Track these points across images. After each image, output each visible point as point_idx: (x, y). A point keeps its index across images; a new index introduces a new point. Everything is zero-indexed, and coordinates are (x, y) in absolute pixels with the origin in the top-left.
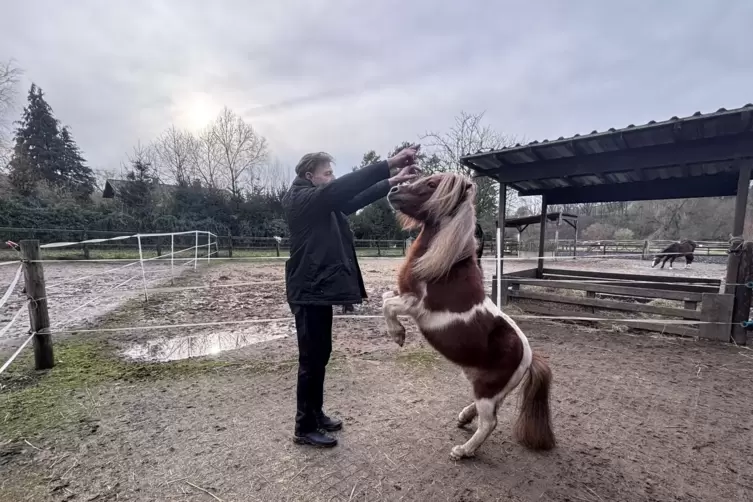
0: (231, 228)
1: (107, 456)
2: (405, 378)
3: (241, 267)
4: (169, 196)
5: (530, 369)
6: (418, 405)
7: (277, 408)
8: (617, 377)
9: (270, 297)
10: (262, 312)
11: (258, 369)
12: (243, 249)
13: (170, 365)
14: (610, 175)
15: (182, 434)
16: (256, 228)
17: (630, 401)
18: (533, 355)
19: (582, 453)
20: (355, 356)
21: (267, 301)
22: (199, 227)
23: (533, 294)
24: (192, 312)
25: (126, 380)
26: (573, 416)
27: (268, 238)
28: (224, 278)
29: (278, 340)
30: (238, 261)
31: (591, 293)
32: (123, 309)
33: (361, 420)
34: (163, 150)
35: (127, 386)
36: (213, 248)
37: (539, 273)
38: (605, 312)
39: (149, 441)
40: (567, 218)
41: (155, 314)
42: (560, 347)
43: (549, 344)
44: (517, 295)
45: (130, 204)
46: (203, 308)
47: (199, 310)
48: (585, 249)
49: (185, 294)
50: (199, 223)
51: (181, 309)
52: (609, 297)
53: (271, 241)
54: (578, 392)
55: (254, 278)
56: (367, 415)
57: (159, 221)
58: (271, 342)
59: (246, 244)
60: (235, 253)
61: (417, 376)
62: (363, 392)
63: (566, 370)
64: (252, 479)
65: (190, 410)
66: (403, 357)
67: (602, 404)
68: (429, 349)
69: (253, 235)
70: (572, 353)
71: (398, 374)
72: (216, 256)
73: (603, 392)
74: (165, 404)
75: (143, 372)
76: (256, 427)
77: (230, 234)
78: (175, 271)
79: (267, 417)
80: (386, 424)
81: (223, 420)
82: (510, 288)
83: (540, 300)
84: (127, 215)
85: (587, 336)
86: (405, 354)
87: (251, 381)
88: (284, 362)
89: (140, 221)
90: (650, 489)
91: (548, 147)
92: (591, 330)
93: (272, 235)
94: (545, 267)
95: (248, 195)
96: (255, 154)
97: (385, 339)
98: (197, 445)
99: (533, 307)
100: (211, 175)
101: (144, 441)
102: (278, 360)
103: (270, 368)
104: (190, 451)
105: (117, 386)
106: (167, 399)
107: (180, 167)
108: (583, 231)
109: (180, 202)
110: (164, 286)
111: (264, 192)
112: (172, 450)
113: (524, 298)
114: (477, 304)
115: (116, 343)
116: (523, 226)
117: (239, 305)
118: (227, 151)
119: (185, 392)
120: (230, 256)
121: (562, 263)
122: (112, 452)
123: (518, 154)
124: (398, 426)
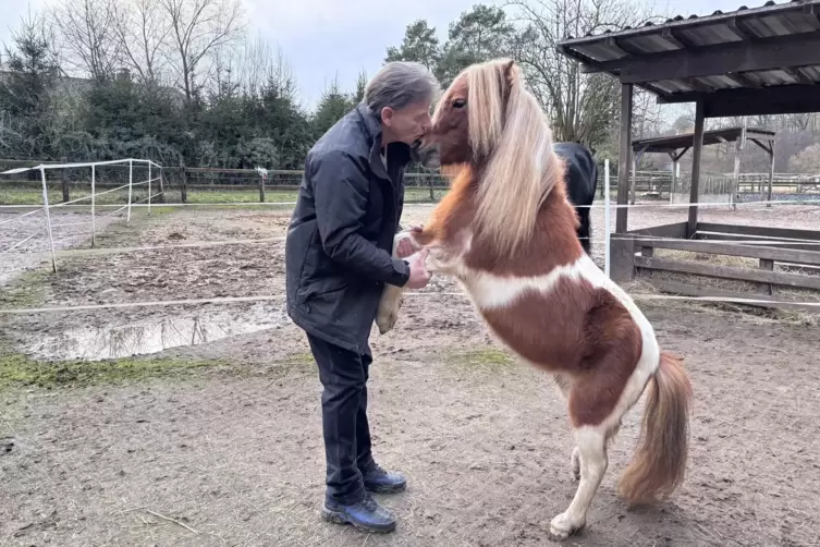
0: (184, 154)
1: (34, 480)
2: (460, 385)
3: (202, 218)
4: (78, 99)
5: (654, 377)
6: (476, 421)
7: (268, 423)
8: (783, 389)
9: (252, 267)
10: (239, 290)
11: (239, 372)
12: (204, 189)
13: (107, 365)
14: (809, 69)
15: (134, 455)
16: (225, 154)
17: (794, 421)
18: (661, 355)
19: (704, 485)
20: (384, 355)
21: (248, 273)
22: (130, 153)
23: (672, 263)
24: (129, 289)
25: (41, 385)
26: (701, 439)
27: (245, 170)
28: (175, 236)
29: (267, 332)
30: (194, 208)
31: (767, 262)
32: (20, 283)
33: (390, 440)
34: (67, 20)
35: (43, 394)
36: (156, 187)
37: (690, 230)
38: (789, 292)
39: (87, 464)
40: (756, 136)
41: (71, 292)
42: (706, 344)
43: (689, 340)
44: (649, 264)
45: (15, 112)
46: (146, 284)
47: (140, 285)
48: (793, 189)
49: (117, 262)
50: (130, 144)
51: (112, 284)
52: (798, 268)
53: (251, 175)
54: (717, 408)
55: (224, 237)
56: (398, 433)
57: (63, 141)
58: (256, 333)
59: (209, 181)
60: (192, 195)
61: (476, 383)
62: (394, 404)
63: (705, 377)
64: (237, 507)
65: (143, 426)
66: (457, 357)
67: (749, 425)
68: (499, 345)
69: (221, 164)
70: (722, 354)
71: (448, 380)
72: (160, 200)
73: (755, 408)
74: (104, 418)
75: (66, 376)
76: (238, 447)
77: (182, 164)
78: (96, 224)
79: (254, 435)
80: (425, 445)
81: (191, 438)
82: (639, 254)
83: (685, 273)
84: (9, 130)
85: (753, 329)
86: (461, 353)
87: (229, 388)
88: (277, 361)
89: (32, 141)
90: (786, 529)
91: (697, 25)
92: (761, 321)
93: (251, 166)
94: (701, 219)
95: (213, 98)
96: (223, 27)
97: (432, 331)
98: (158, 469)
99: (671, 284)
100: (149, 64)
101: (81, 463)
102: (268, 360)
103: (255, 370)
104: (148, 475)
105: (28, 394)
106: (106, 410)
107: (95, 48)
108: (793, 158)
109: (99, 110)
110: (80, 247)
111: (239, 93)
112: (122, 474)
113: (660, 270)
114: (563, 263)
115: (17, 334)
116: (679, 151)
117: (203, 278)
118: (175, 22)
119: (132, 402)
120: (184, 199)
121: (747, 213)
122: (40, 475)
123: (650, 37)
124: (442, 448)
